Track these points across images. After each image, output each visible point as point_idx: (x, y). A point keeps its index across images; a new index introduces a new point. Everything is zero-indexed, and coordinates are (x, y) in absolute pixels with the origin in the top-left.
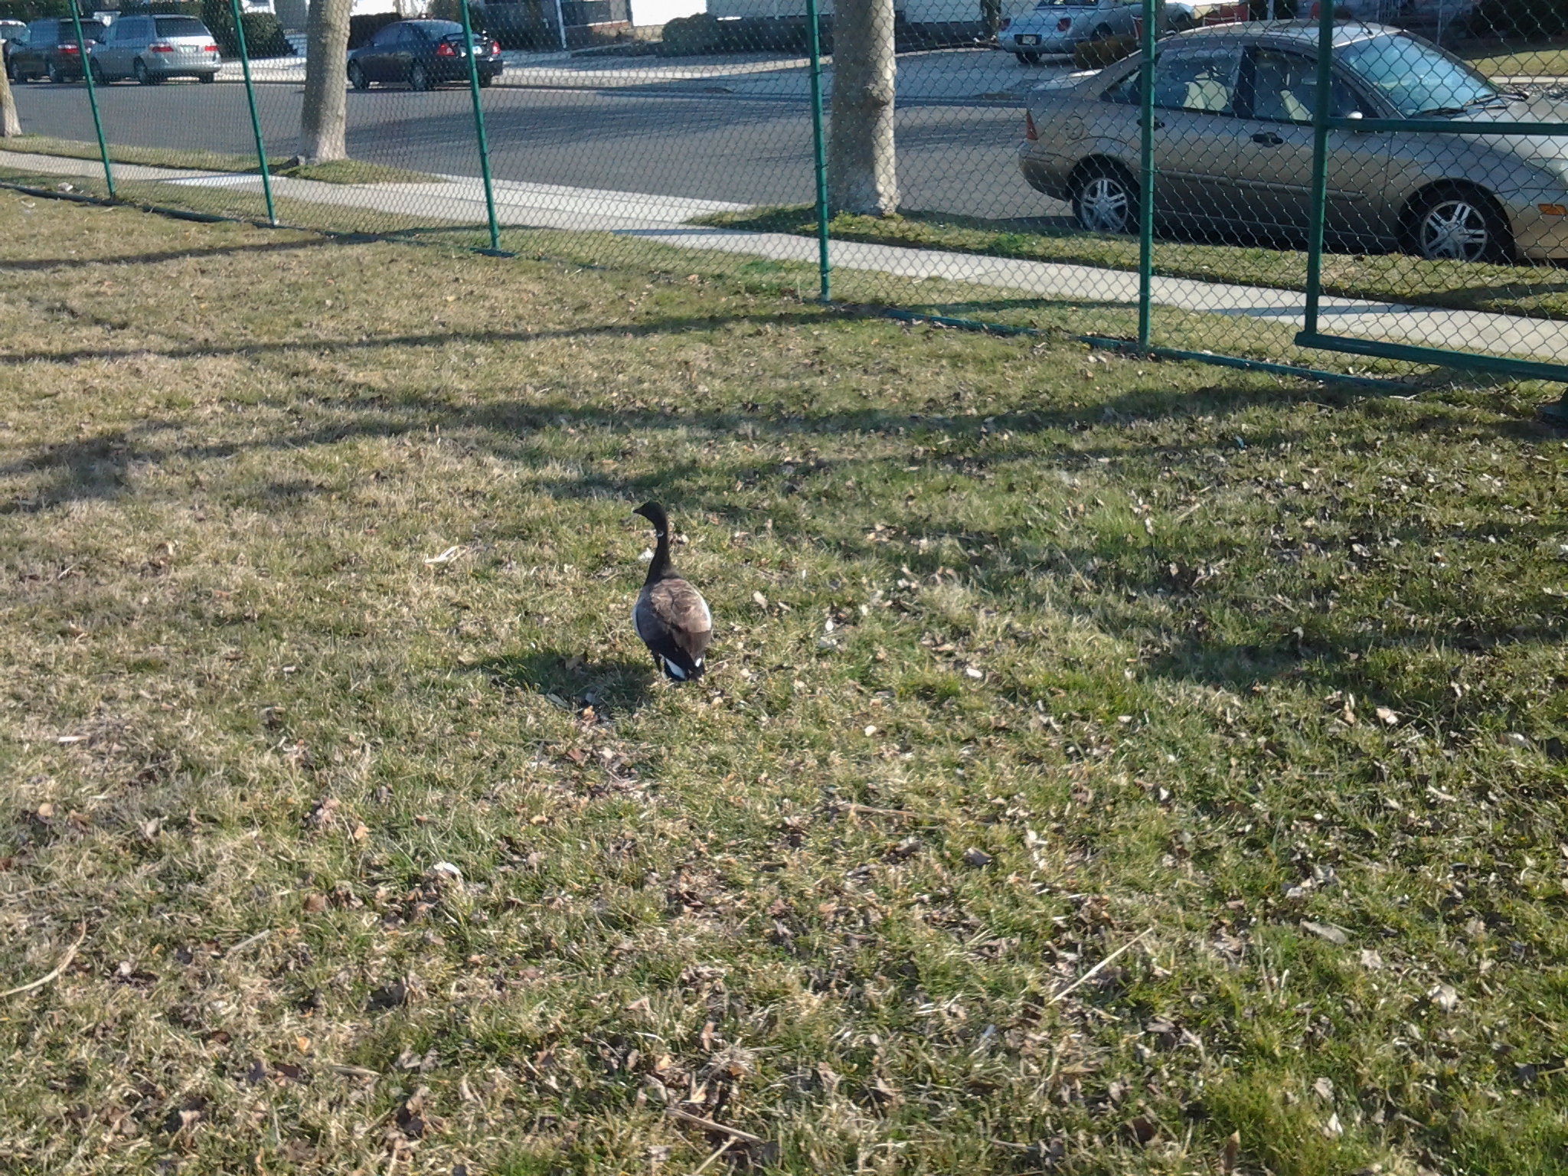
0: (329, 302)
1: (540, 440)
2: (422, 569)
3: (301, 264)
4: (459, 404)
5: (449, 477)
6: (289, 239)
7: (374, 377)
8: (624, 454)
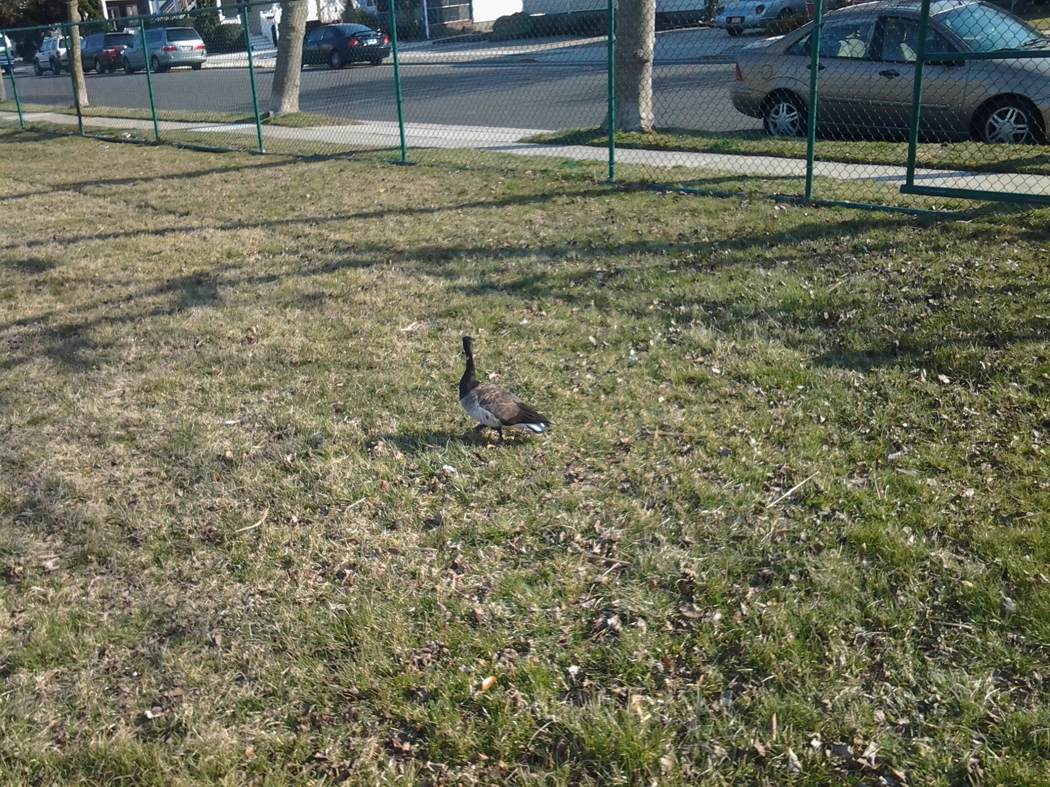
0: (308, 196)
1: (452, 265)
2: (399, 335)
3: (286, 175)
4: (400, 249)
5: (405, 287)
6: (273, 161)
7: (345, 236)
8: (502, 271)
